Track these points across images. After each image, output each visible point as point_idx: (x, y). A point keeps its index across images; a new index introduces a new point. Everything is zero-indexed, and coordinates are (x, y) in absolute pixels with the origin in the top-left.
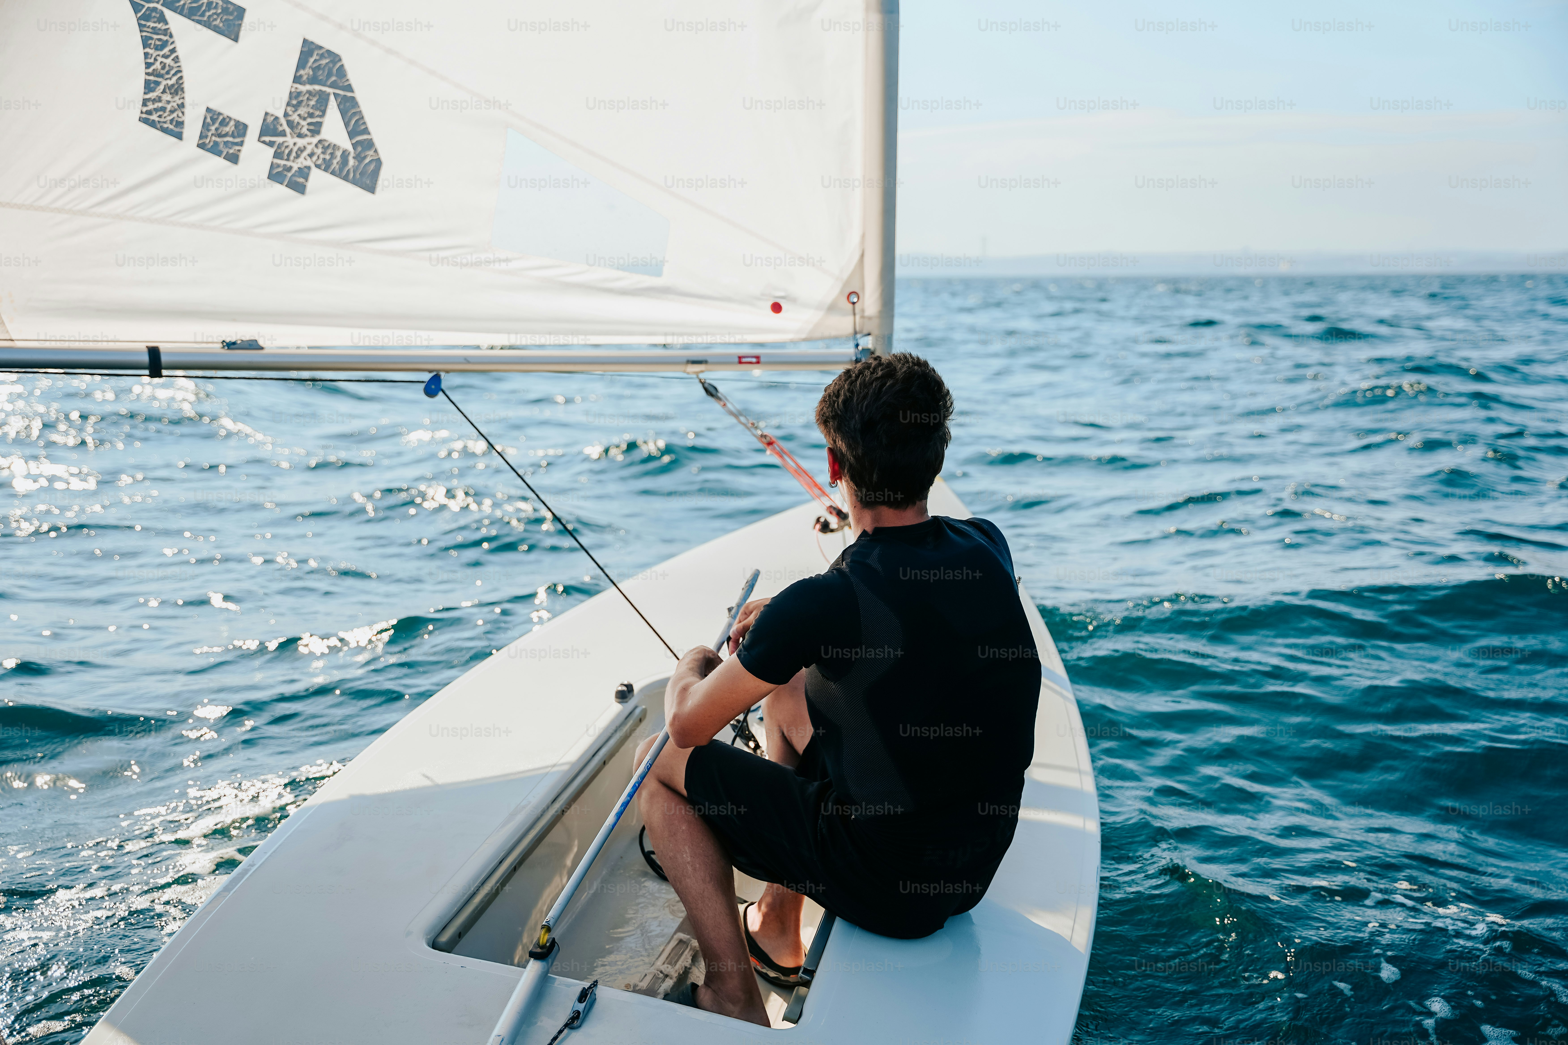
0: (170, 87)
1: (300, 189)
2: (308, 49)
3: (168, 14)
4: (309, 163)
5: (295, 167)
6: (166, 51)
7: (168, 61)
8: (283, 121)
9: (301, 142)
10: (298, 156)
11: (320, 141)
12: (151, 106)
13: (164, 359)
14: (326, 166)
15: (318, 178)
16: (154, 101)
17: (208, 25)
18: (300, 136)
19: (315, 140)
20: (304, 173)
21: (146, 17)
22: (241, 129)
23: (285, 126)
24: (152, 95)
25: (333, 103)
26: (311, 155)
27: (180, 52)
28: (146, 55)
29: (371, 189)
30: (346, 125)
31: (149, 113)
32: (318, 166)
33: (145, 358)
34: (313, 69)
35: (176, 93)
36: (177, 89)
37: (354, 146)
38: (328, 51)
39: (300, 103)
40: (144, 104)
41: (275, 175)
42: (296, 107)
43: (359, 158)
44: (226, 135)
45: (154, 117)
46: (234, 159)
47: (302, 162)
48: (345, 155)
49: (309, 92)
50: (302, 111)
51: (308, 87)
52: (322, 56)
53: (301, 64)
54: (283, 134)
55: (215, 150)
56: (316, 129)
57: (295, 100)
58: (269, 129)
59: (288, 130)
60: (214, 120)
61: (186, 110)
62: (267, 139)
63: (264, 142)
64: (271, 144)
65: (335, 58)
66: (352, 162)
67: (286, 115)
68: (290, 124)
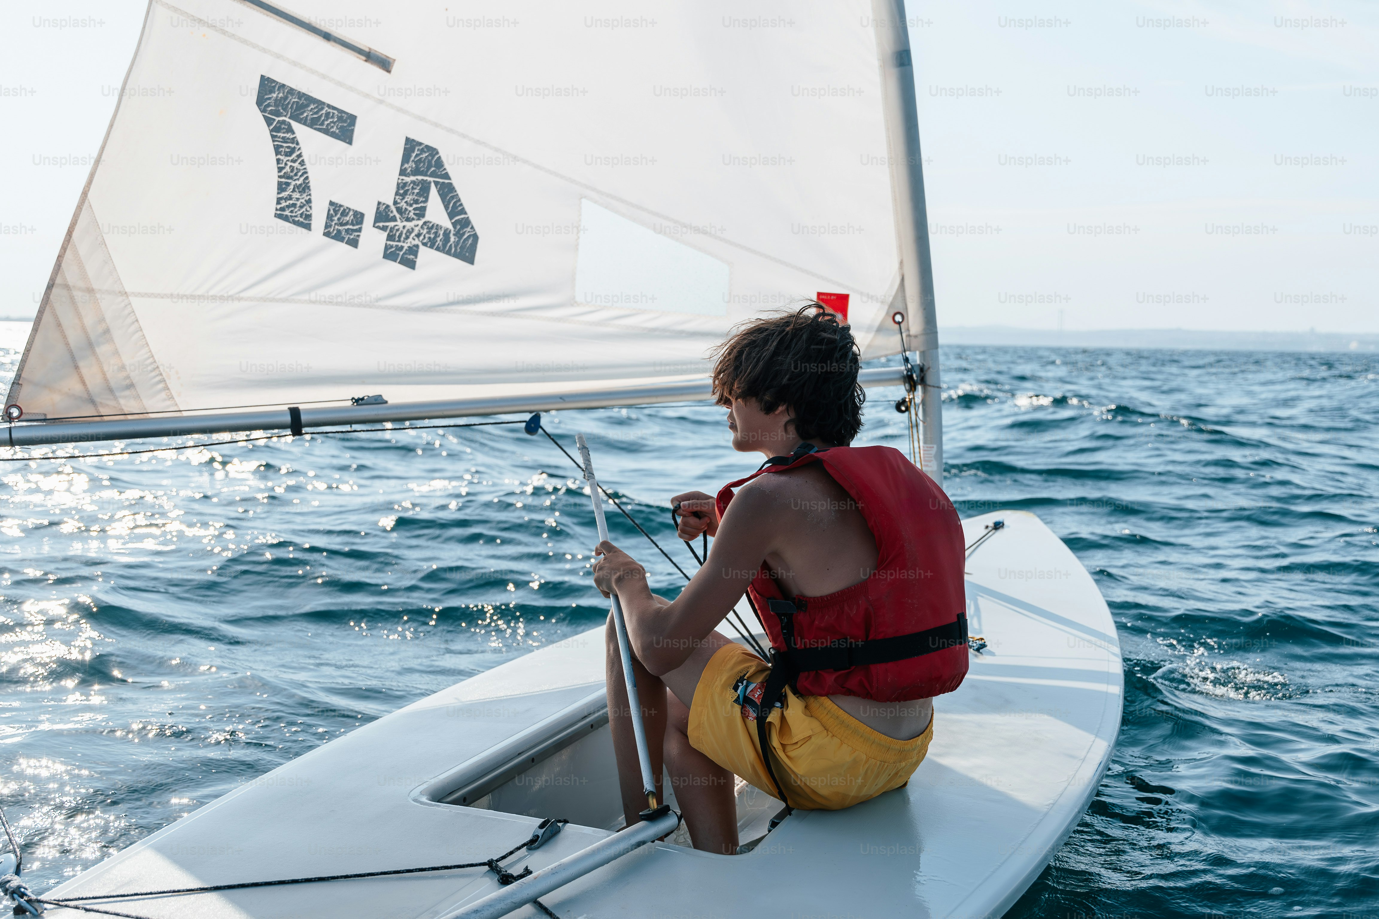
0: (298, 187)
1: (411, 264)
2: (410, 145)
3: (295, 125)
4: (416, 242)
5: (406, 246)
6: (294, 156)
7: (296, 165)
8: (393, 208)
9: (409, 225)
10: (407, 237)
11: (425, 223)
12: (284, 204)
13: (304, 418)
14: (431, 244)
15: (426, 255)
16: (286, 199)
17: (326, 132)
18: (408, 220)
19: (420, 223)
20: (414, 251)
21: (277, 129)
22: (359, 217)
23: (395, 213)
24: (284, 194)
25: (434, 191)
26: (418, 235)
27: (305, 157)
28: (278, 161)
29: (471, 262)
30: (446, 207)
31: (282, 209)
32: (425, 244)
33: (288, 419)
34: (416, 162)
35: (303, 191)
36: (305, 188)
37: (454, 225)
38: (427, 146)
39: (406, 193)
40: (278, 203)
41: (389, 254)
42: (403, 196)
43: (459, 234)
44: (347, 224)
45: (287, 213)
46: (354, 243)
47: (411, 242)
48: (447, 234)
49: (413, 182)
50: (409, 198)
51: (413, 178)
52: (422, 151)
53: (406, 159)
54: (394, 219)
55: (338, 237)
56: (421, 213)
57: (402, 190)
58: (382, 215)
59: (398, 216)
60: (336, 212)
61: (313, 205)
62: (381, 224)
63: (378, 227)
64: (384, 229)
65: (433, 151)
66: (452, 239)
67: (395, 203)
68: (399, 210)
